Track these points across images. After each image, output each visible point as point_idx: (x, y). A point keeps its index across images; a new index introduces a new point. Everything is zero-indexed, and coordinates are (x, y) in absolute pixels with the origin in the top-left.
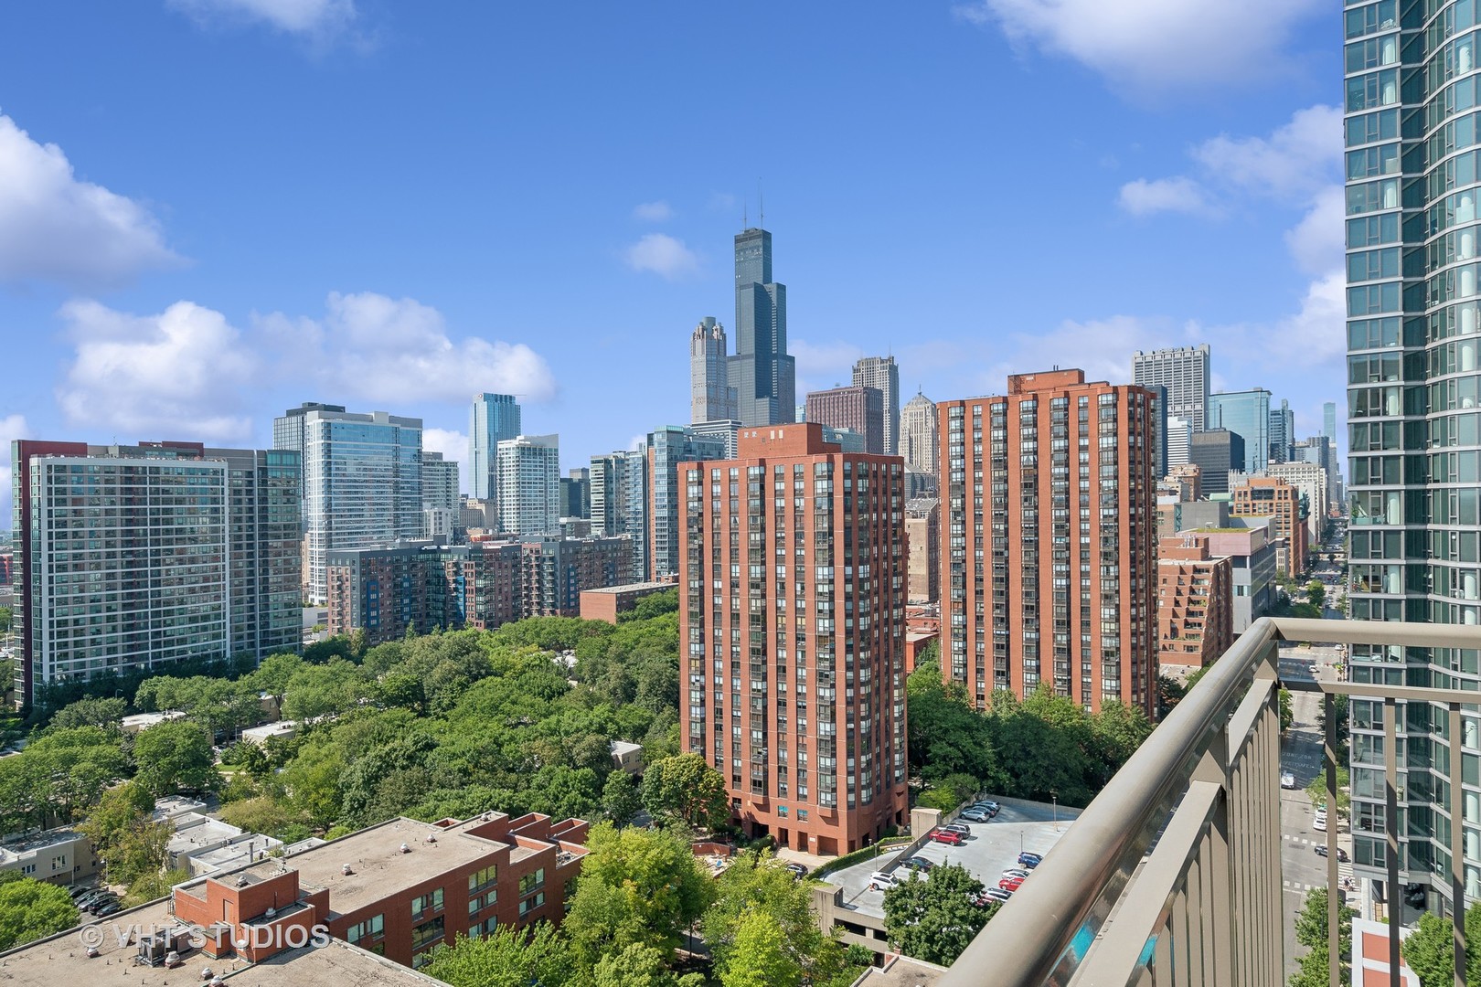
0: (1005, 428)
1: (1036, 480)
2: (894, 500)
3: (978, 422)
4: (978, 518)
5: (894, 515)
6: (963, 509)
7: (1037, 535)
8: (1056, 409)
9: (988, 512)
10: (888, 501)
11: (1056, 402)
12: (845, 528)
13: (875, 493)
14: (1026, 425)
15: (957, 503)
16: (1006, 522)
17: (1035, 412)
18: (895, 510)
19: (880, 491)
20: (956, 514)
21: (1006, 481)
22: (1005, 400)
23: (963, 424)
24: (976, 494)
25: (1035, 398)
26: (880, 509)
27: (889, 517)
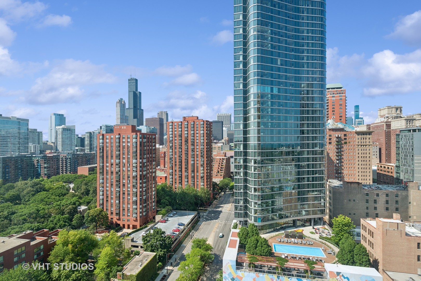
0: (181, 128)
1: (188, 140)
2: (153, 144)
3: (176, 127)
4: (175, 148)
5: (153, 147)
6: (172, 146)
7: (188, 152)
8: (192, 124)
9: (178, 147)
10: (152, 144)
11: (192, 123)
12: (140, 150)
13: (148, 142)
14: (186, 128)
15: (171, 145)
16: (182, 149)
17: (188, 125)
18: (153, 146)
19: (150, 142)
20: (171, 147)
21: (181, 140)
22: (181, 122)
23: (172, 127)
24: (175, 143)
25: (188, 122)
26: (150, 146)
27: (152, 148)
